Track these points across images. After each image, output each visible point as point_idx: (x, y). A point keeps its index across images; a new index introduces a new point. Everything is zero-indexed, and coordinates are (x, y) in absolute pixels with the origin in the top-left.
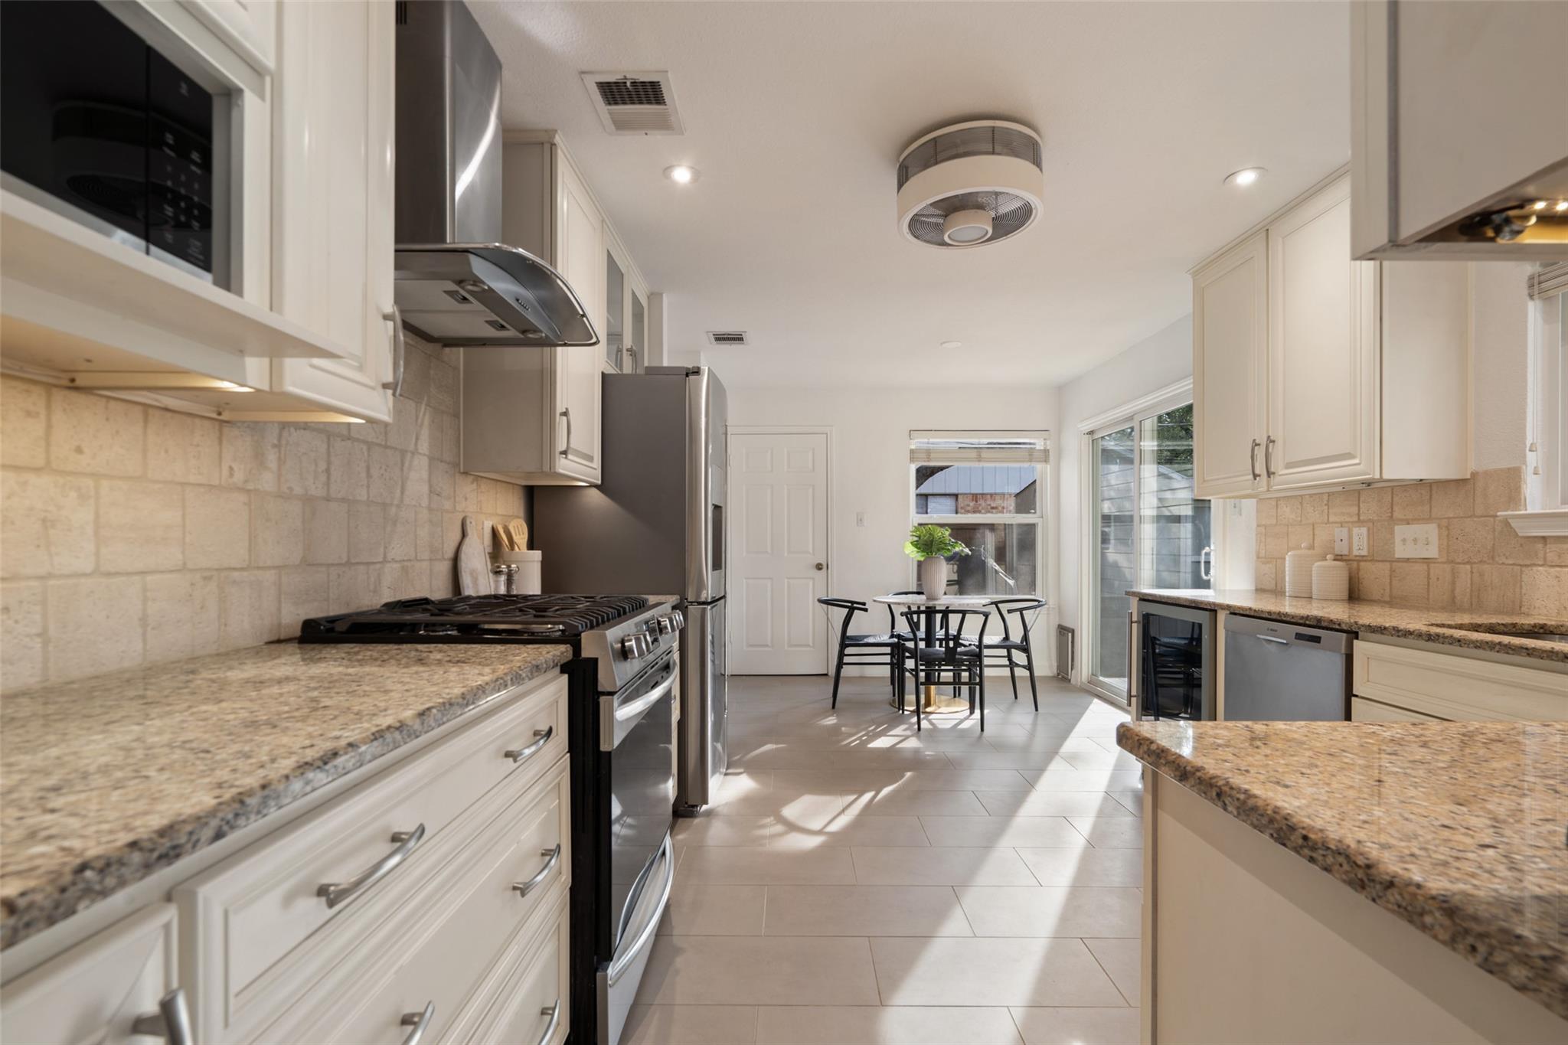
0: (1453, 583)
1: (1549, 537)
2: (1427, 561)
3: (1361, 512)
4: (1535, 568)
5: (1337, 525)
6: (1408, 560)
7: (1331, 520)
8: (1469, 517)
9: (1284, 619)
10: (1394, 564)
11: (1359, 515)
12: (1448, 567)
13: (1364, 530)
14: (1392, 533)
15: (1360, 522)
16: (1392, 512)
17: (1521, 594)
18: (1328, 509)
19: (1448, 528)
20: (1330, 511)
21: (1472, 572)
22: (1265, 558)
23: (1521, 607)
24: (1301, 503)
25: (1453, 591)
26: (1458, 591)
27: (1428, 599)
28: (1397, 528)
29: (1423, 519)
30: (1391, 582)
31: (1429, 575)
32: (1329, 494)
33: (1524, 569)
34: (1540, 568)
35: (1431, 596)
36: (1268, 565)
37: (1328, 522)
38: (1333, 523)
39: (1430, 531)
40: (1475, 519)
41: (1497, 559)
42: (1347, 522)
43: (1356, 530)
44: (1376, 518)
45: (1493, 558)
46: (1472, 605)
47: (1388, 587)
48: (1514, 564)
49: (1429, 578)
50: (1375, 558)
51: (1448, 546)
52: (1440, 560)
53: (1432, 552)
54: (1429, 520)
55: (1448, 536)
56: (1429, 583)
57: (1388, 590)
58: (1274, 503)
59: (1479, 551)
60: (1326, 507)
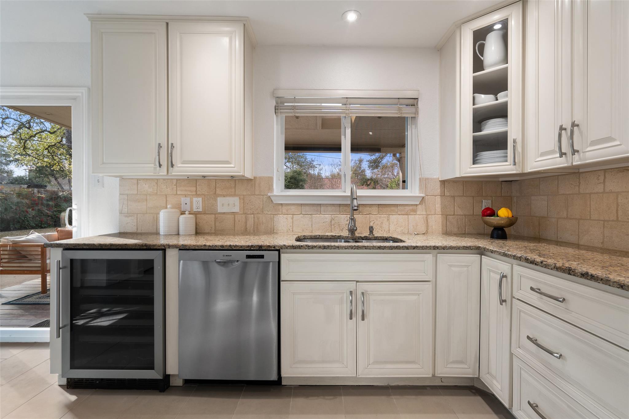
0: (246, 223)
1: (284, 204)
2: (233, 213)
3: (198, 190)
4: (279, 215)
5: (182, 196)
6: (224, 213)
7: (178, 193)
8: (253, 195)
9: (234, 248)
10: (216, 215)
11: (196, 191)
12: (244, 216)
13: (200, 199)
14: (216, 200)
15: (197, 195)
16: (216, 191)
17: (274, 225)
18: (177, 187)
19: (243, 200)
20: (178, 189)
21: (254, 218)
22: (128, 213)
23: (273, 230)
24: (157, 183)
25: (246, 225)
26: (248, 226)
27: (234, 230)
28: (219, 199)
29: (231, 195)
30: (215, 223)
31: (235, 219)
32: (177, 180)
33: (274, 216)
34: (281, 215)
35: (236, 228)
36: (130, 218)
37: (177, 194)
38: (179, 195)
39: (236, 201)
40: (255, 196)
41: (264, 212)
42: (189, 195)
43: (195, 199)
44: (207, 193)
45: (263, 212)
46: (254, 231)
47: (214, 226)
48: (271, 214)
49: (235, 221)
50: (206, 213)
51: (244, 207)
52: (240, 213)
53: (236, 209)
54: (235, 195)
55: (243, 202)
56: (235, 223)
57: (213, 228)
58: (136, 182)
59: (257, 209)
60: (175, 186)
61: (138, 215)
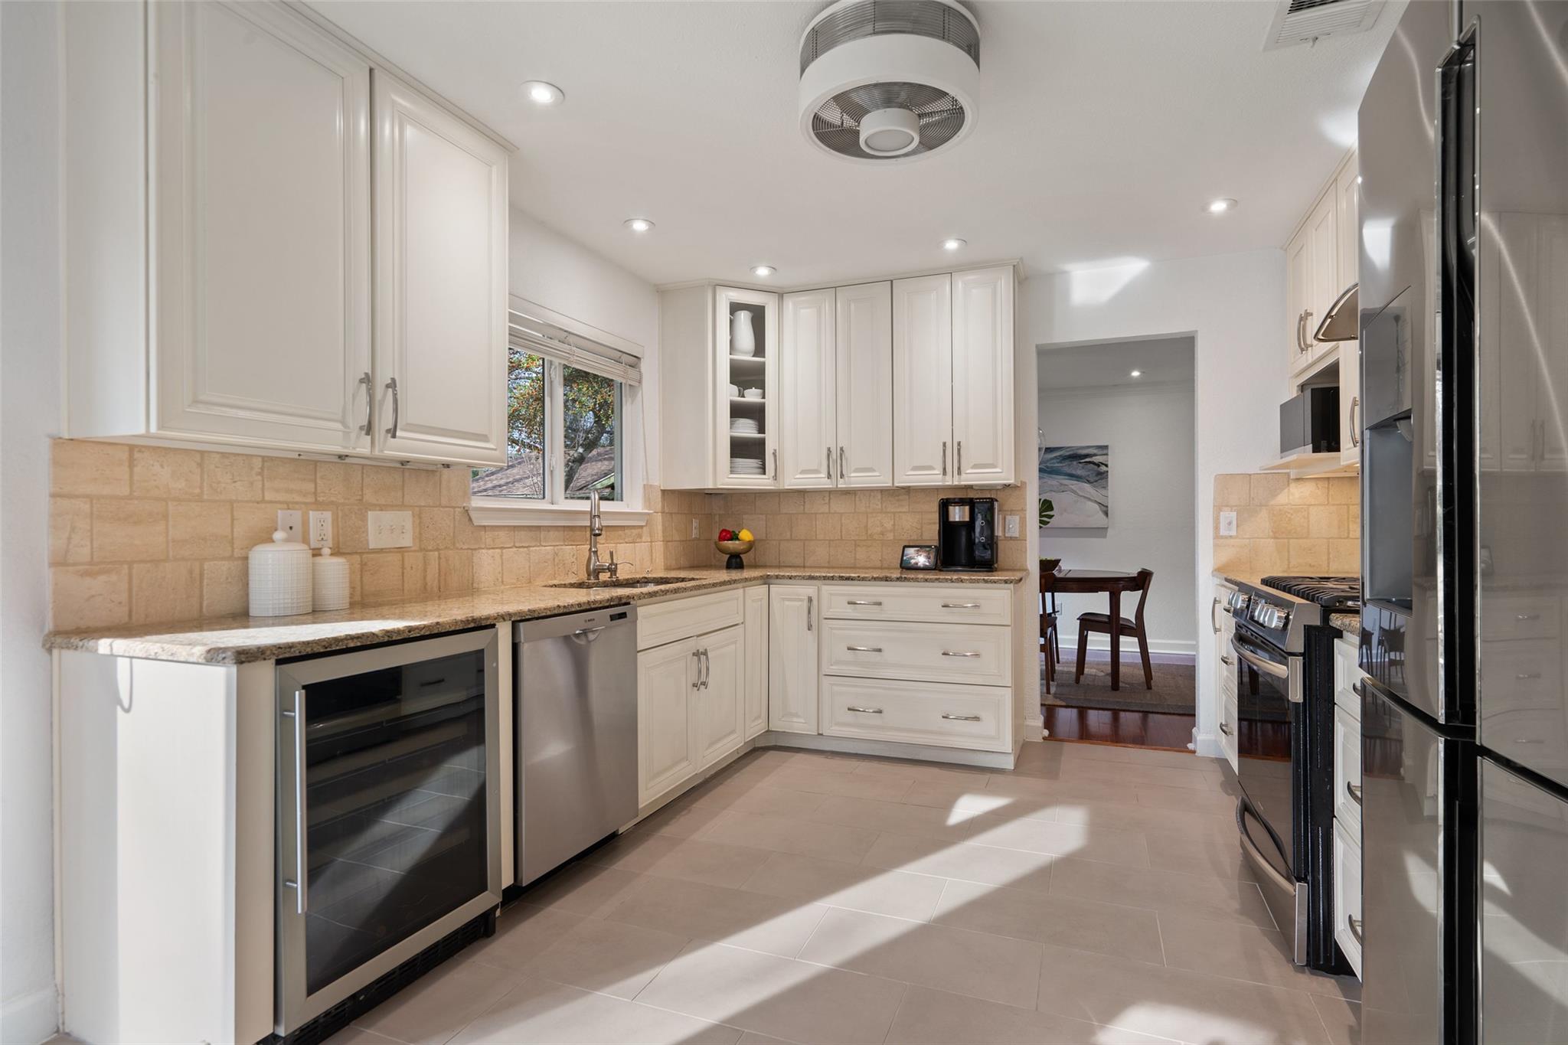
0: (425, 570)
1: (488, 526)
2: (401, 550)
3: (319, 491)
4: (481, 551)
5: (279, 506)
6: (381, 551)
7: (267, 497)
8: (436, 507)
10: (365, 556)
11: (315, 493)
12: (420, 555)
13: (328, 515)
14: (364, 519)
15: (318, 505)
16: (362, 495)
17: (472, 572)
18: (263, 480)
19: (420, 518)
20: (267, 484)
21: (439, 558)
22: (91, 563)
23: (472, 584)
24: (200, 465)
25: (425, 578)
26: (429, 578)
27: (403, 590)
28: (371, 515)
29: (397, 506)
30: (361, 578)
31: (403, 564)
32: (264, 459)
33: (474, 552)
34: (483, 551)
35: (406, 586)
36: (102, 578)
37: (263, 501)
38: (271, 502)
39: (404, 519)
40: (441, 509)
41: (457, 545)
42: (297, 503)
43: (313, 515)
44: (342, 501)
45: (454, 544)
46: (440, 588)
47: (359, 583)
48: (468, 549)
49: (403, 568)
50: (341, 551)
51: (420, 534)
52: (413, 549)
53: (407, 541)
54: (402, 507)
55: (420, 523)
56: (403, 573)
57: (359, 588)
58: (125, 456)
59: (445, 539)
60: (260, 477)
61: (135, 565)
